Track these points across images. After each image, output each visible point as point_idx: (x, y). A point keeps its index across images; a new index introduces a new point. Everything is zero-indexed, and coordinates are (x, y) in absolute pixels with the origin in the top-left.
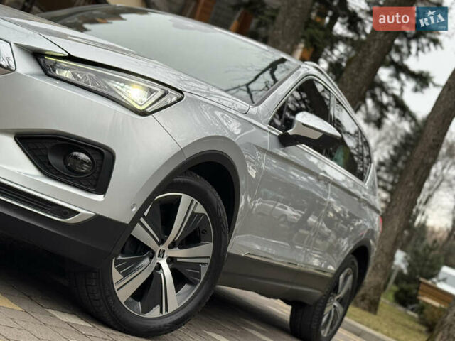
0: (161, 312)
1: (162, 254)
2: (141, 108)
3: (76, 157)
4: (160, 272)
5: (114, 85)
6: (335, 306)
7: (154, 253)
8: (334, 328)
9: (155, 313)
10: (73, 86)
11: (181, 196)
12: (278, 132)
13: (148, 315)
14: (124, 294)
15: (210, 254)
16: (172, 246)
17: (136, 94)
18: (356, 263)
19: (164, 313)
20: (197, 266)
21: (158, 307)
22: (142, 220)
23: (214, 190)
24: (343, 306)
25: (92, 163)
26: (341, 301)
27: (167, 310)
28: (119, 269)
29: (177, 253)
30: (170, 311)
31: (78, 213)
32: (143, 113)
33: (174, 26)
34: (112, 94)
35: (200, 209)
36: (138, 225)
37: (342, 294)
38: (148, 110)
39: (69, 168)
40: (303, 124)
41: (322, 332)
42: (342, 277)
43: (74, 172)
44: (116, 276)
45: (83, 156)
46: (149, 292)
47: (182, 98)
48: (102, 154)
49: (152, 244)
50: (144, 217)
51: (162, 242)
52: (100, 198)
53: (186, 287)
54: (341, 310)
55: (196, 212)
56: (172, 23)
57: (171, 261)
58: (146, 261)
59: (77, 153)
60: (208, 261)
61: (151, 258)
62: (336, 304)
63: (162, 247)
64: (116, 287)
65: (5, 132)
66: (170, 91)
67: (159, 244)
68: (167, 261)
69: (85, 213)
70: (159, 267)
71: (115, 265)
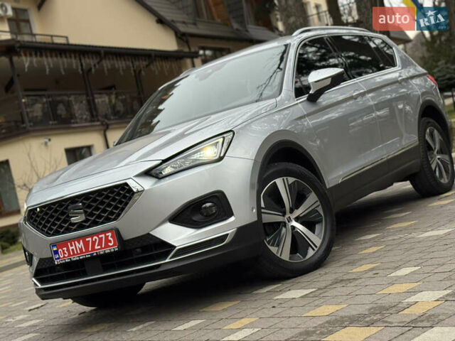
0: (314, 250)
1: (289, 220)
2: (217, 157)
3: (205, 208)
4: (296, 229)
5: (195, 156)
6: (439, 159)
7: (285, 223)
8: (450, 172)
9: (311, 253)
10: (176, 175)
11: (275, 182)
12: (304, 98)
13: (308, 257)
14: (286, 256)
15: (317, 199)
16: (292, 211)
17: (209, 152)
18: (431, 120)
19: (316, 249)
20: (314, 211)
21: (310, 249)
22: (263, 210)
23: (291, 164)
24: (446, 154)
25: (215, 205)
26: (441, 152)
27: (316, 247)
28: (273, 245)
29: (298, 212)
30: (318, 245)
31: (227, 235)
32: (221, 159)
33: (201, 80)
34: (198, 162)
35: (291, 180)
36: (263, 215)
37: (438, 147)
38: (222, 155)
39: (206, 216)
40: (316, 82)
41: (442, 181)
42: (428, 138)
43: (210, 216)
44: (274, 249)
45: (208, 205)
46: (299, 244)
47: (234, 134)
48: (216, 196)
49: (280, 219)
50: (263, 208)
51: (284, 214)
52: (232, 219)
53: (317, 227)
54: (446, 157)
55: (290, 183)
56: (198, 79)
57: (297, 219)
58: (284, 229)
59: (204, 206)
60: (319, 203)
61: (285, 226)
62: (438, 157)
63: (287, 216)
64: (279, 255)
65: (163, 222)
66: (225, 135)
67: (284, 216)
68: (296, 221)
69: (231, 232)
70: (293, 228)
71: (269, 244)
